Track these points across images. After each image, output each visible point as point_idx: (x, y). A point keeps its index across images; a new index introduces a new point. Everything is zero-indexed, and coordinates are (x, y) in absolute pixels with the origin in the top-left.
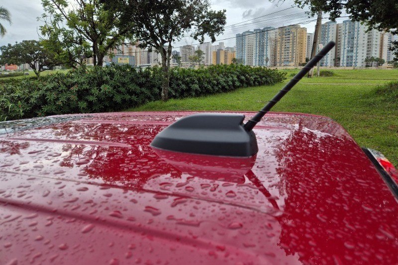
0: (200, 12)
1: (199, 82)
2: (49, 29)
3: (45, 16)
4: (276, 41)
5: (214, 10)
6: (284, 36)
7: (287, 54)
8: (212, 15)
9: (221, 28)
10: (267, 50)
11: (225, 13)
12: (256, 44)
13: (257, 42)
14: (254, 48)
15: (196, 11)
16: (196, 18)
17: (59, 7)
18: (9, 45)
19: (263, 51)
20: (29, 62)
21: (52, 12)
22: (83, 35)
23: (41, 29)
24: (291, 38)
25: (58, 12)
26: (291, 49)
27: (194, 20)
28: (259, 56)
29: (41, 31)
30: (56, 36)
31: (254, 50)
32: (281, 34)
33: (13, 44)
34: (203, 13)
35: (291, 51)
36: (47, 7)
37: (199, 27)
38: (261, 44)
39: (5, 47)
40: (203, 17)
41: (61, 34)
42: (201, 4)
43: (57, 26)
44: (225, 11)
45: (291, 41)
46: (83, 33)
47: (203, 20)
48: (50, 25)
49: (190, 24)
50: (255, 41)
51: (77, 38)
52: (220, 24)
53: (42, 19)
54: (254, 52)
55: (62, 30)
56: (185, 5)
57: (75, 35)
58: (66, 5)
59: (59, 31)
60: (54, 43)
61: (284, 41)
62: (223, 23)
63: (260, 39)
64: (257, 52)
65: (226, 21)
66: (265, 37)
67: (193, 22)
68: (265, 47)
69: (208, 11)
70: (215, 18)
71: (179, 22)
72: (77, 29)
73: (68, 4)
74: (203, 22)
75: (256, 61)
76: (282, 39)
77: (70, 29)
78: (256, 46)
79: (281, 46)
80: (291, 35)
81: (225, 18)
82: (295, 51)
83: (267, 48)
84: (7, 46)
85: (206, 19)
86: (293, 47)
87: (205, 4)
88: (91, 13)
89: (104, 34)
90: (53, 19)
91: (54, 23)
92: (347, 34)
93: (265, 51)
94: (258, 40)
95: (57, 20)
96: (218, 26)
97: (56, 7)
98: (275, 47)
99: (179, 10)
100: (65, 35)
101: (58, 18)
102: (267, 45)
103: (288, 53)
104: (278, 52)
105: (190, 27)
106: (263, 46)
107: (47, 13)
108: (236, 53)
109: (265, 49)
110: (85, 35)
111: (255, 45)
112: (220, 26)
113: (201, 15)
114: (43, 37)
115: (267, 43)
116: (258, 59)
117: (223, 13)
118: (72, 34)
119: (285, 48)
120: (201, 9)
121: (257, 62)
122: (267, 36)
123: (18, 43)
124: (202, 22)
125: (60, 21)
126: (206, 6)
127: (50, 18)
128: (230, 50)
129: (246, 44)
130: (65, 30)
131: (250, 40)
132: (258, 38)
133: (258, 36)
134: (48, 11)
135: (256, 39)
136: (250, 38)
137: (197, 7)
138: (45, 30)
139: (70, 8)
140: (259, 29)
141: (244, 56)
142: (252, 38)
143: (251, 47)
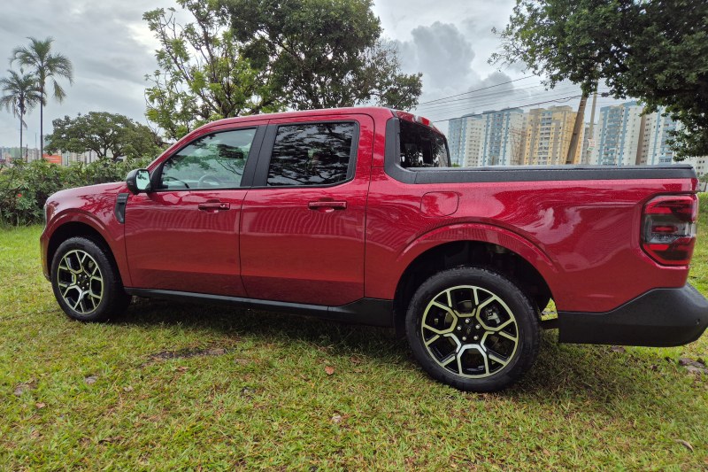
0: (385, 75)
2: (161, 94)
3: (157, 73)
4: (523, 135)
5: (404, 74)
6: (539, 127)
7: (542, 160)
8: (401, 81)
9: (414, 100)
10: (505, 151)
11: (421, 79)
12: (486, 138)
13: (487, 134)
14: (482, 145)
15: (379, 75)
16: (378, 84)
17: (176, 61)
18: (67, 118)
19: (497, 152)
20: (97, 149)
21: (168, 68)
23: (148, 94)
24: (552, 131)
25: (176, 68)
26: (550, 150)
27: (376, 87)
29: (147, 97)
30: (172, 103)
31: (481, 150)
32: (535, 123)
33: (73, 117)
34: (389, 77)
35: (550, 155)
36: (162, 60)
37: (382, 97)
38: (496, 139)
39: (60, 121)
40: (389, 83)
41: (180, 101)
42: (388, 64)
43: (174, 89)
44: (420, 75)
45: (552, 136)
47: (389, 87)
48: (164, 88)
49: (370, 92)
50: (483, 133)
52: (413, 94)
53: (153, 78)
54: (481, 154)
55: (181, 95)
56: (364, 64)
57: (199, 105)
58: (187, 59)
59: (177, 96)
60: (168, 114)
61: (539, 136)
62: (417, 93)
63: (493, 129)
64: (487, 154)
65: (422, 89)
66: (504, 126)
67: (374, 90)
68: (502, 145)
69: (397, 75)
70: (405, 85)
71: (353, 90)
72: (202, 95)
73: (190, 56)
74: (388, 91)
76: (536, 131)
77: (192, 95)
78: (486, 143)
79: (533, 145)
80: (554, 124)
81: (420, 85)
82: (558, 155)
83: (505, 147)
84: (63, 119)
85: (392, 86)
86: (555, 148)
87: (392, 64)
88: (227, 71)
90: (169, 78)
91: (170, 85)
92: (662, 127)
93: (501, 153)
94: (489, 132)
95: (176, 80)
96: (410, 97)
97: (172, 60)
98: (521, 146)
99: (355, 71)
100: (185, 103)
101: (176, 77)
102: (506, 142)
103: (544, 158)
104: (526, 156)
105: (369, 98)
106: (499, 142)
107: (162, 71)
109: (502, 149)
111: (482, 141)
112: (413, 97)
113: (386, 81)
114: (150, 104)
115: (506, 138)
117: (418, 78)
118: (195, 101)
119: (541, 148)
120: (387, 70)
122: (507, 124)
123: (82, 116)
124: (386, 91)
125: (179, 82)
126: (394, 67)
127: (166, 77)
129: (468, 134)
130: (186, 95)
131: (474, 130)
132: (490, 128)
133: (490, 124)
134: (163, 67)
135: (487, 130)
136: (475, 126)
137: (380, 68)
138: (155, 94)
139: (192, 62)
140: (493, 112)
141: (462, 160)
142: (479, 127)
143: (476, 144)
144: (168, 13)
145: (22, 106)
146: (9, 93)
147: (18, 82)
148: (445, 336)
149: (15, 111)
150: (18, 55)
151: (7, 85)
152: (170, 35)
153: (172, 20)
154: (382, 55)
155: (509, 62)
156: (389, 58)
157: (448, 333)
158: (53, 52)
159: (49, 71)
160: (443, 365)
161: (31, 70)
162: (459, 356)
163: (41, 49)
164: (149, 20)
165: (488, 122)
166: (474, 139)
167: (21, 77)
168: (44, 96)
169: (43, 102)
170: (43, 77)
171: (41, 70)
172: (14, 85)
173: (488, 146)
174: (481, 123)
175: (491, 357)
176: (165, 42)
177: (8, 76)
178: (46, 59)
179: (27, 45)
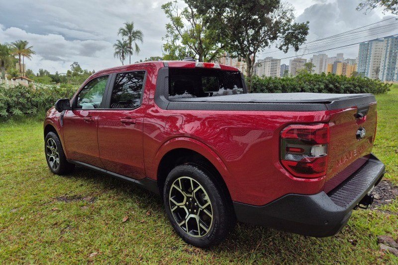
0: (286, 25)
1: (282, 88)
2: (170, 47)
3: (167, 36)
5: (298, 23)
8: (295, 27)
9: (304, 38)
11: (308, 25)
12: (386, 54)
13: (387, 52)
14: (383, 59)
15: (283, 24)
16: (282, 31)
17: (177, 29)
19: (394, 62)
21: (172, 33)
22: (193, 51)
25: (177, 32)
28: (388, 68)
29: (164, 48)
30: (174, 51)
31: (382, 62)
36: (169, 29)
38: (393, 54)
40: (288, 29)
41: (178, 50)
42: (288, 18)
43: (175, 43)
44: (308, 22)
46: (192, 48)
47: (288, 32)
48: (170, 43)
49: (276, 36)
50: (384, 51)
51: (188, 53)
52: (303, 34)
53: (165, 39)
54: (382, 65)
55: (178, 47)
57: (187, 50)
58: (183, 27)
59: (176, 48)
62: (306, 33)
63: (391, 48)
64: (387, 64)
65: (309, 31)
67: (279, 34)
69: (292, 24)
70: (298, 30)
72: (189, 45)
73: (184, 25)
74: (288, 34)
75: (383, 74)
77: (183, 46)
78: (386, 57)
85: (290, 31)
87: (290, 17)
88: (199, 32)
89: (208, 49)
90: (173, 39)
91: (173, 42)
94: (388, 50)
95: (175, 39)
96: (301, 37)
97: (175, 28)
100: (180, 50)
101: (176, 37)
105: (276, 39)
106: (396, 56)
107: (169, 34)
108: (357, 65)
110: (194, 50)
111: (383, 56)
112: (303, 36)
113: (286, 28)
114: (165, 52)
116: (386, 72)
117: (306, 25)
118: (185, 49)
120: (287, 22)
121: (385, 75)
124: (286, 34)
126: (292, 19)
127: (171, 39)
128: (350, 62)
129: (373, 52)
131: (378, 50)
132: (389, 47)
133: (389, 44)
134: (169, 33)
135: (387, 49)
136: (379, 47)
137: (284, 21)
138: (167, 47)
139: (185, 28)
140: (392, 36)
141: (368, 69)
142: (381, 47)
143: (379, 58)
144: (174, 4)
145: (123, 56)
146: (117, 50)
147: (121, 44)
148: (181, 207)
149: (121, 59)
150: (122, 31)
151: (117, 47)
152: (175, 15)
153: (176, 7)
154: (284, 13)
155: (372, 8)
156: (288, 15)
157: (182, 205)
158: (135, 29)
159: (133, 38)
160: (180, 225)
161: (126, 38)
162: (187, 221)
163: (130, 27)
164: (164, 8)
165: (387, 43)
166: (377, 55)
167: (122, 42)
168: (131, 50)
169: (131, 53)
170: (131, 42)
171: (130, 38)
172: (120, 46)
173: (387, 59)
174: (382, 45)
175: (201, 225)
176: (172, 19)
177: (117, 43)
178: (132, 32)
179: (124, 27)
